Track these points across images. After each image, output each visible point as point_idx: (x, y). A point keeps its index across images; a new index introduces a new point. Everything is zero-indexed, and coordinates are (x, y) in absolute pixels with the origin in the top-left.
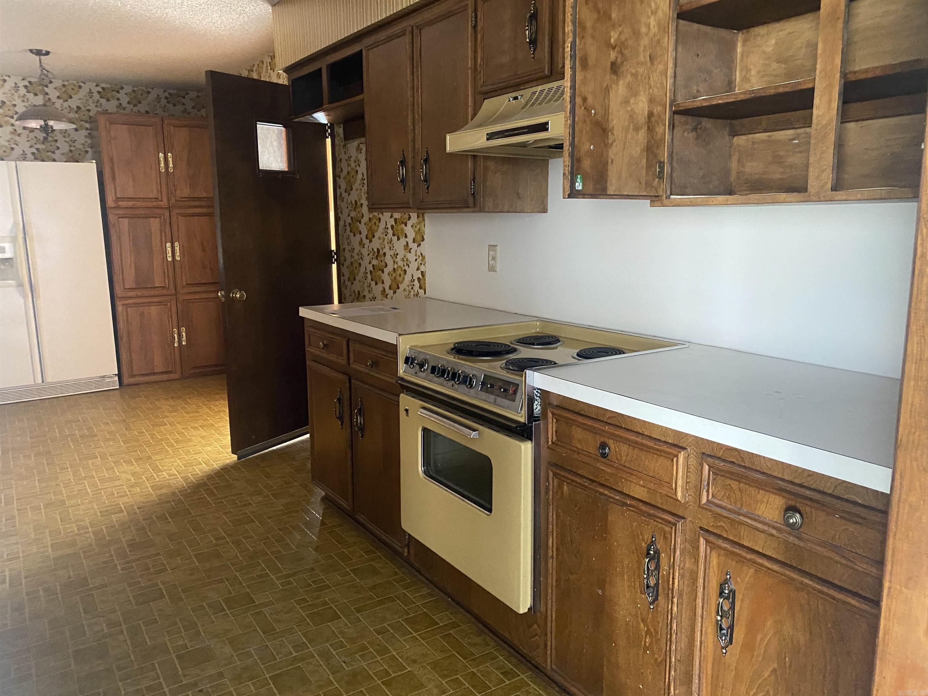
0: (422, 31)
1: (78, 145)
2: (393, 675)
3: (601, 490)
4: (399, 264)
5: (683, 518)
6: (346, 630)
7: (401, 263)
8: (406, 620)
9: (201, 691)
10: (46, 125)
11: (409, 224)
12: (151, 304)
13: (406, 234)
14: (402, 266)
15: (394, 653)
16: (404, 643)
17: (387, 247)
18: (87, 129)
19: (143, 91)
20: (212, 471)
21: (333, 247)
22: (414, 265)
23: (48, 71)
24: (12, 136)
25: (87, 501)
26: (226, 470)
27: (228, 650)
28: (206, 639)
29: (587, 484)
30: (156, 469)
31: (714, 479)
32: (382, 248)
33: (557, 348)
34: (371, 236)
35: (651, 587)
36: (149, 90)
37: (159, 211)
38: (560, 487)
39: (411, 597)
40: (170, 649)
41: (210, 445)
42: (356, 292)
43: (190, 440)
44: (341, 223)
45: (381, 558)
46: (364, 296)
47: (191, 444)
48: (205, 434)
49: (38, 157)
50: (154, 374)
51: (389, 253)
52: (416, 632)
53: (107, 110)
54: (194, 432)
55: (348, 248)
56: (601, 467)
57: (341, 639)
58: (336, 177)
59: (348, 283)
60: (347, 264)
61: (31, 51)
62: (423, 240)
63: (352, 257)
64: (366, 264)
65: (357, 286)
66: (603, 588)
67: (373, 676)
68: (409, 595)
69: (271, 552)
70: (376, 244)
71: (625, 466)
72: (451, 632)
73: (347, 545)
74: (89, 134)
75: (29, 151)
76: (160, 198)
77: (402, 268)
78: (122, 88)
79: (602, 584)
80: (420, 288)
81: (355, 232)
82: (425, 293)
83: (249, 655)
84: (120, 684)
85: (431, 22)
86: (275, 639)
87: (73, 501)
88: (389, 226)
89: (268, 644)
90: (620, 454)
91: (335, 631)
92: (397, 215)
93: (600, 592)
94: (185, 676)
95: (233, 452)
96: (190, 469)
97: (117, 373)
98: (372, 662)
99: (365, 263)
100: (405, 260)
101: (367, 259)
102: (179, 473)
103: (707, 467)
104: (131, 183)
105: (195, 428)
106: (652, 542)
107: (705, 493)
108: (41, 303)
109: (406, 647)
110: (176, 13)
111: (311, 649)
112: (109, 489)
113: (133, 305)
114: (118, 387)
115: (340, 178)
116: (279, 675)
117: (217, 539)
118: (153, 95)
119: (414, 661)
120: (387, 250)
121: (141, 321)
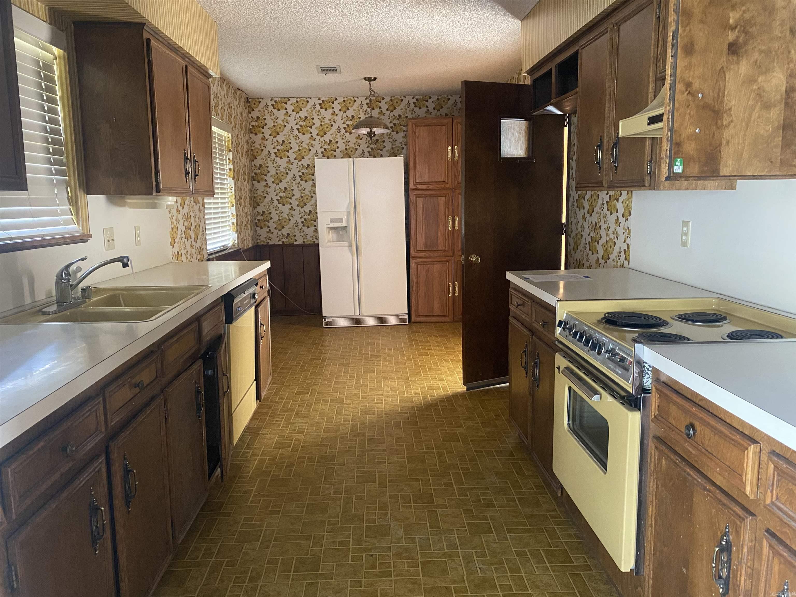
0: (621, 27)
1: (398, 144)
2: (515, 592)
3: (688, 470)
4: (610, 237)
5: (755, 515)
6: (492, 544)
7: (612, 236)
8: (546, 551)
9: (372, 556)
10: (371, 131)
11: (621, 200)
12: (434, 263)
13: (617, 209)
14: (613, 238)
15: (523, 575)
16: (535, 569)
17: (603, 221)
18: (404, 131)
19: (445, 98)
20: (445, 395)
21: (564, 220)
22: (622, 238)
23: (375, 92)
24: (357, 140)
25: (357, 402)
26: (456, 396)
27: (401, 532)
28: (389, 520)
29: (678, 461)
30: (408, 388)
31: (778, 481)
32: (599, 222)
33: (722, 326)
34: (590, 213)
35: (723, 579)
36: (449, 97)
37: (445, 192)
38: (660, 459)
39: (559, 533)
40: (365, 519)
41: (451, 375)
42: (578, 260)
43: (439, 370)
44: (571, 199)
45: (547, 494)
46: (583, 264)
47: (439, 372)
48: (452, 366)
49: (372, 154)
50: (433, 316)
51: (604, 226)
52: (549, 563)
53: (419, 116)
54: (444, 364)
55: (574, 221)
56: (688, 448)
57: (486, 550)
58: (570, 159)
59: (573, 252)
60: (573, 235)
61: (365, 79)
62: (630, 215)
63: (577, 229)
64: (586, 237)
65: (578, 256)
66: (687, 569)
67: (498, 587)
68: (557, 531)
69: (462, 468)
70: (594, 219)
71: (707, 451)
72: (582, 573)
73: (523, 476)
74: (405, 135)
75: (366, 150)
76: (446, 181)
77: (612, 240)
78: (430, 98)
79: (687, 564)
80: (626, 259)
81: (580, 207)
82: (629, 264)
83: (413, 540)
84: (326, 534)
85: (625, 19)
86: (436, 535)
87: (349, 401)
88: (605, 202)
89: (430, 537)
90: (704, 438)
91: (484, 542)
92: (611, 193)
93: (684, 570)
94: (366, 542)
95: (464, 384)
96: (431, 391)
97: (407, 313)
98: (502, 576)
99: (585, 235)
100: (615, 233)
101: (587, 231)
102: (422, 393)
103: (772, 466)
104: (427, 170)
105: (447, 361)
106: (726, 533)
107: (769, 494)
108: (362, 258)
109: (535, 573)
110: (451, 38)
111: (460, 551)
112: (373, 396)
113: (422, 263)
114: (407, 323)
115: (572, 160)
116: (429, 562)
117: (427, 448)
118: (451, 101)
119: (537, 587)
120: (602, 224)
121: (427, 275)
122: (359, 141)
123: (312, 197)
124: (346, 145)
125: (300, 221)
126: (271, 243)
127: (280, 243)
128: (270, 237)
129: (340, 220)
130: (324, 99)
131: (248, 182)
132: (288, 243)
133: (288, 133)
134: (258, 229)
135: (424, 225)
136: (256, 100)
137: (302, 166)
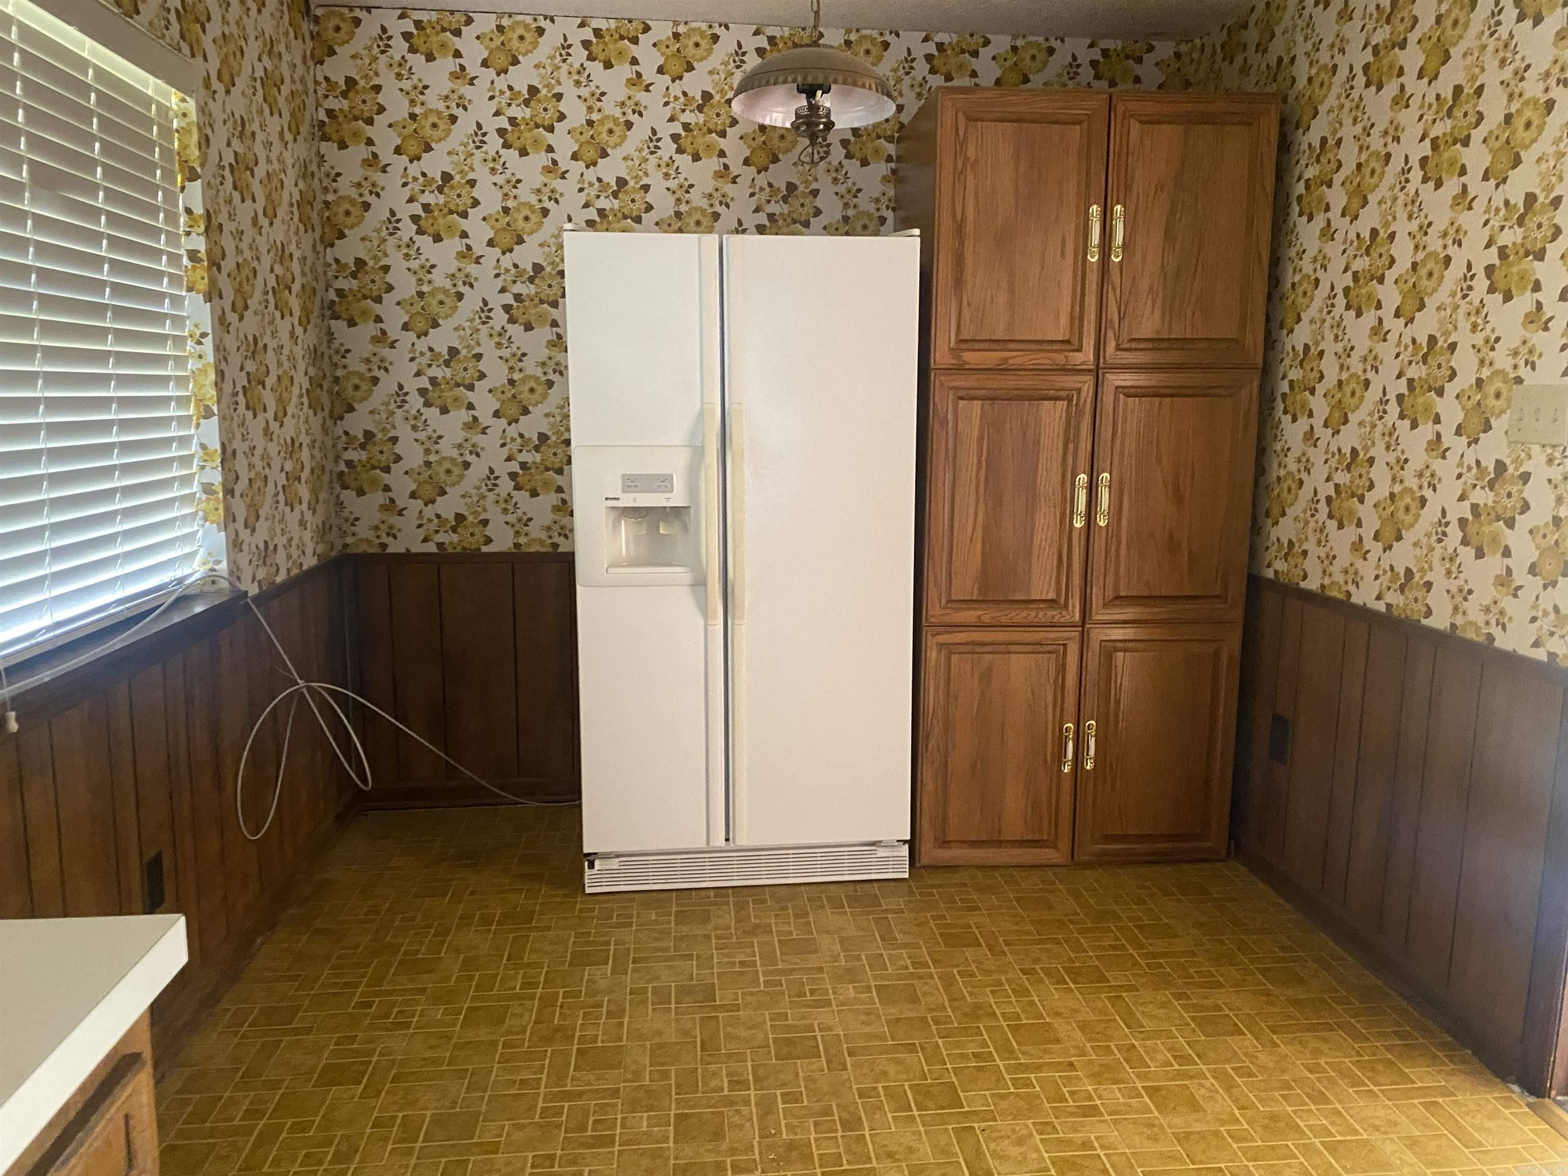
12: (1013, 648)
18: (889, 159)
24: (720, 183)
37: (1067, 380)
50: (999, 843)
74: (894, 172)
76: (1075, 341)
78: (986, 42)
97: (908, 836)
108: (744, 631)
113: (969, 648)
114: (906, 876)
121: (983, 694)
122: (729, 189)
123: (550, 384)
124: (678, 200)
125: (503, 469)
126: (395, 547)
127: (431, 548)
128: (391, 527)
129: (663, 483)
130: (602, 24)
131: (305, 321)
132: (459, 549)
133: (465, 145)
134: (348, 496)
135: (981, 505)
136: (341, 15)
137: (513, 270)
